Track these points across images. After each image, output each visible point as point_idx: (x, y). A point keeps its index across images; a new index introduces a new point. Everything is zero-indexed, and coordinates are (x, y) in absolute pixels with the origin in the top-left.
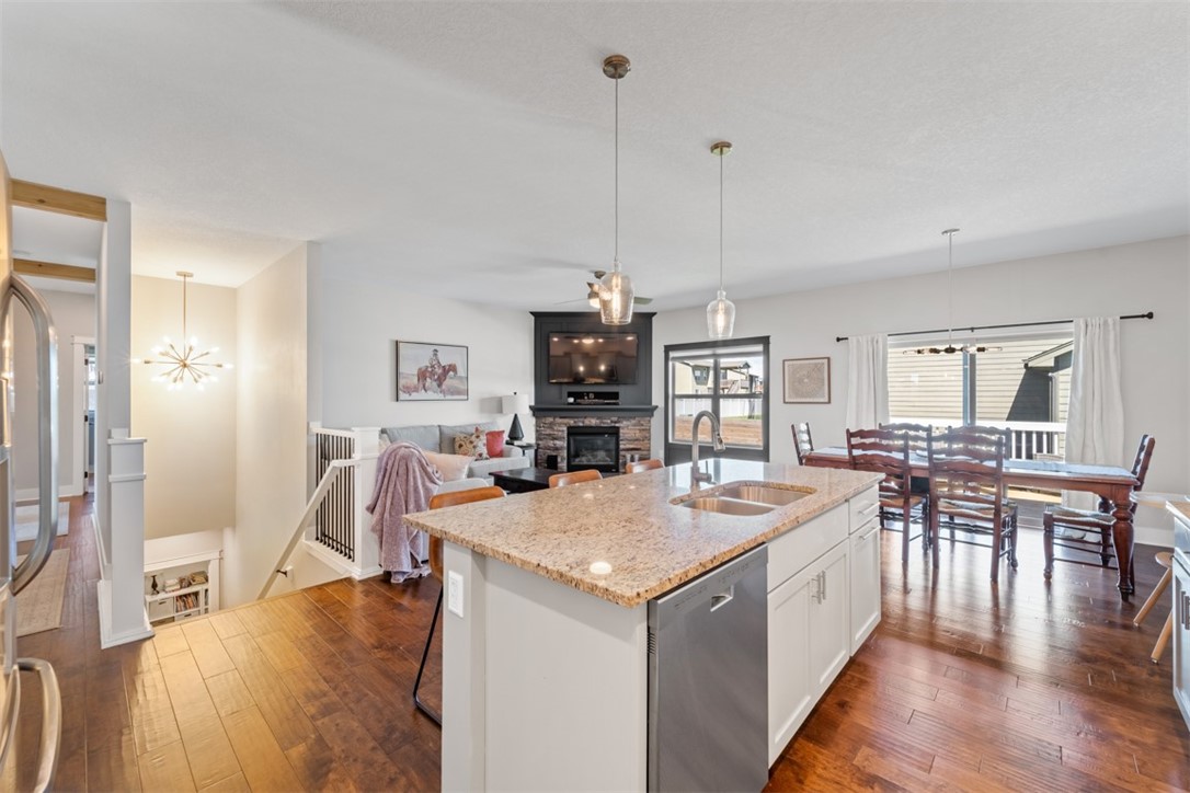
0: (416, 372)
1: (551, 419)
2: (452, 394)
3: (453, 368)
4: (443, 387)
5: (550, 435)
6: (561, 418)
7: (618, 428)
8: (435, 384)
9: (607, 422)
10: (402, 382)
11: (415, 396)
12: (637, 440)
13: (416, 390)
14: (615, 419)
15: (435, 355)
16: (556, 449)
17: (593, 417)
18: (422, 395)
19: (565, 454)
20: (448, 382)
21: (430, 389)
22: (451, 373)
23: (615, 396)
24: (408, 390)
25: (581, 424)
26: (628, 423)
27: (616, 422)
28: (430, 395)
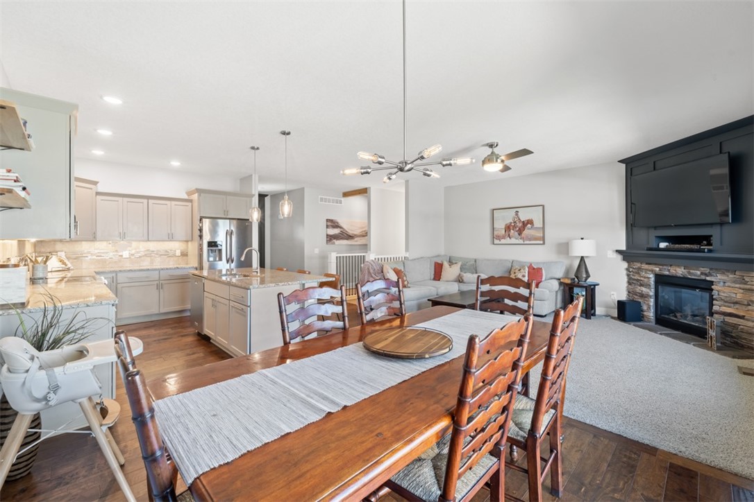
0: (504, 227)
1: (638, 265)
2: (530, 240)
3: (530, 222)
4: (523, 235)
5: (637, 280)
6: (647, 264)
7: (712, 283)
8: (516, 233)
9: (697, 273)
10: (496, 233)
11: (503, 241)
12: (736, 303)
13: (504, 237)
14: (707, 270)
15: (517, 215)
16: (642, 296)
17: (679, 266)
18: (508, 241)
19: (652, 302)
20: (526, 232)
21: (513, 237)
22: (529, 225)
23: (707, 239)
24: (499, 238)
25: (667, 273)
26: (724, 278)
27: (706, 275)
28: (513, 241)
